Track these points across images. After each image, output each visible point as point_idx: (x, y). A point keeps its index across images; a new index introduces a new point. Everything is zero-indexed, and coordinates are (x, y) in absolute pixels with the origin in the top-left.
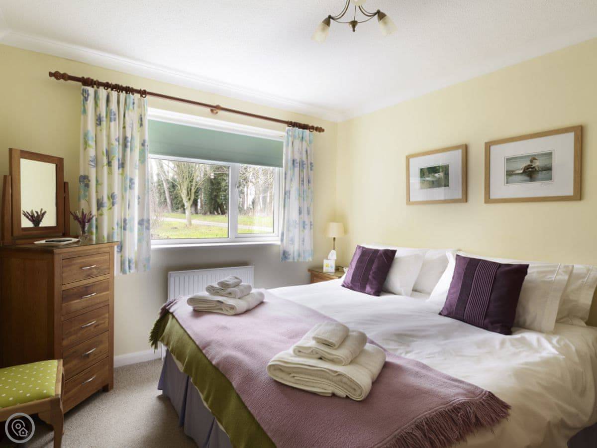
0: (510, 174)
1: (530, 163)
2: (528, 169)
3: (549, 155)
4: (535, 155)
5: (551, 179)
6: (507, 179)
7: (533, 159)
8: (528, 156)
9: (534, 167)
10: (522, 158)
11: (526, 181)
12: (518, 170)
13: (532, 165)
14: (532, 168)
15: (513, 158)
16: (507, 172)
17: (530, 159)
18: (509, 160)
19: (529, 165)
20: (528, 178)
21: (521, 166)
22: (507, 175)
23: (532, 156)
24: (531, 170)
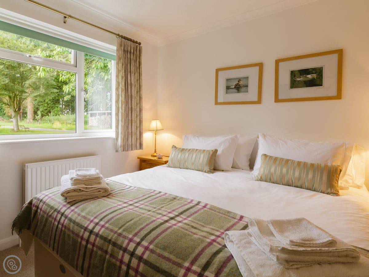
0: (228, 88)
1: (238, 83)
2: (237, 86)
3: (247, 78)
4: (241, 78)
5: (247, 92)
6: (226, 91)
7: (239, 80)
8: (237, 78)
9: (240, 85)
10: (234, 79)
11: (236, 92)
12: (232, 86)
13: (238, 84)
14: (239, 85)
15: (229, 79)
16: (226, 87)
17: (238, 80)
18: (228, 80)
19: (237, 84)
20: (237, 91)
21: (233, 84)
22: (226, 88)
23: (239, 78)
24: (238, 86)
